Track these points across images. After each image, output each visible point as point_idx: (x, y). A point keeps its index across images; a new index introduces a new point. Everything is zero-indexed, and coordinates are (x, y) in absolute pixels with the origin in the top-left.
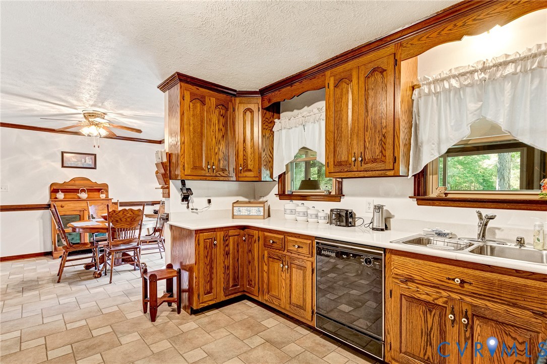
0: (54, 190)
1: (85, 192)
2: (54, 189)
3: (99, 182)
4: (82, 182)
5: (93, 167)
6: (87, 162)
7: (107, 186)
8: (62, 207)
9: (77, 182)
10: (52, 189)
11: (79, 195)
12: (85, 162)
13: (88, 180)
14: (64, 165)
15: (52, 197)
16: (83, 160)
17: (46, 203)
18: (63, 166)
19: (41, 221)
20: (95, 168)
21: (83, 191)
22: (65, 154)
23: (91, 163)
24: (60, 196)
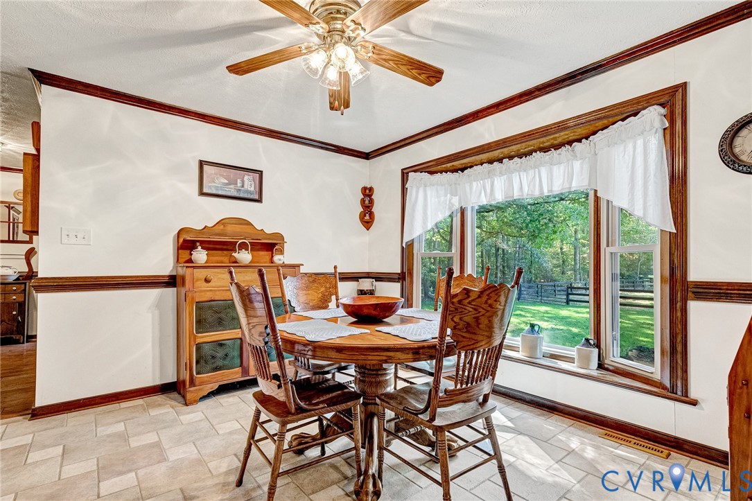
0: (186, 244)
1: (247, 249)
2: (185, 241)
3: (268, 231)
4: (238, 228)
5: (257, 197)
6: (246, 186)
7: (282, 238)
8: (207, 281)
9: (230, 229)
10: (181, 240)
11: (235, 255)
12: (243, 186)
13: (249, 224)
14: (205, 190)
15: (180, 260)
16: (239, 181)
17: (167, 273)
18: (202, 194)
19: (157, 312)
20: (259, 201)
21: (243, 246)
22: (206, 167)
23: (252, 189)
24: (200, 256)
